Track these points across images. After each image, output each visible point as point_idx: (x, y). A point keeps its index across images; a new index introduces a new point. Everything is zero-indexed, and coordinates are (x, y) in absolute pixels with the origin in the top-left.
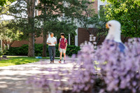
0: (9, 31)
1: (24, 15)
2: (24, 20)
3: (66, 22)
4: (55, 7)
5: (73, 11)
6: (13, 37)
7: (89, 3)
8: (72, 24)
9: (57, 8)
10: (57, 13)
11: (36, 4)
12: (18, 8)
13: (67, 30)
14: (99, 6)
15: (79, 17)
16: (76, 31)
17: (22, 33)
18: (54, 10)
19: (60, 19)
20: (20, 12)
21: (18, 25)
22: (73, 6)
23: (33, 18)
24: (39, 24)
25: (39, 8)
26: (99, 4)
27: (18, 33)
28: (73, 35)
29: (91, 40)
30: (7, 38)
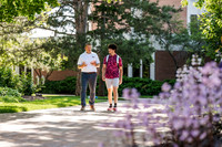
0: (45, 54)
1: (70, 29)
2: (70, 37)
3: (137, 40)
4: (119, 18)
5: (148, 23)
6: (52, 64)
7: (174, 11)
8: (147, 44)
9: (123, 18)
10: (123, 27)
11: (89, 12)
12: (60, 19)
13: (139, 53)
14: (189, 16)
15: (158, 32)
16: (153, 56)
17: (66, 58)
18: (118, 21)
19: (127, 36)
20: (62, 24)
21: (60, 45)
22: (148, 15)
23: (85, 35)
24: (94, 44)
25: (94, 18)
26: (189, 13)
27: (59, 58)
28: (147, 62)
29: (193, 63)
30: (41, 65)
